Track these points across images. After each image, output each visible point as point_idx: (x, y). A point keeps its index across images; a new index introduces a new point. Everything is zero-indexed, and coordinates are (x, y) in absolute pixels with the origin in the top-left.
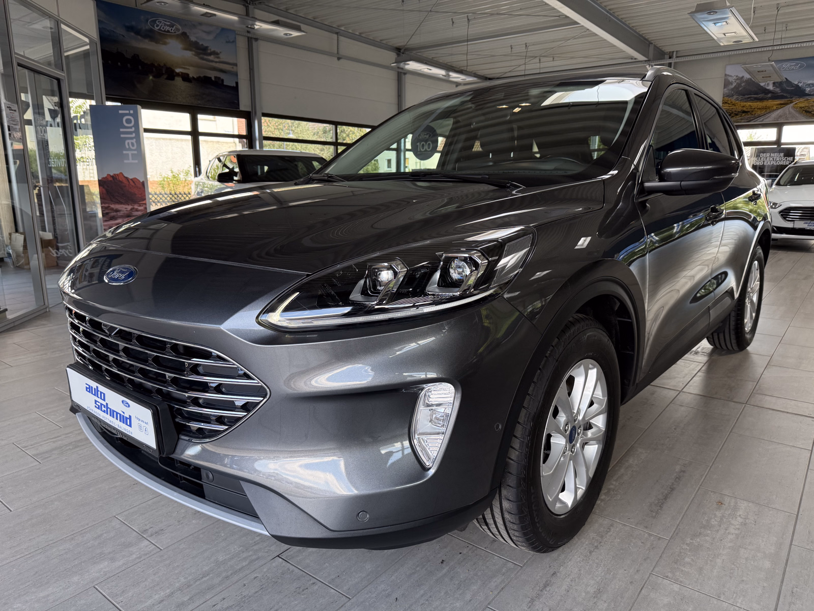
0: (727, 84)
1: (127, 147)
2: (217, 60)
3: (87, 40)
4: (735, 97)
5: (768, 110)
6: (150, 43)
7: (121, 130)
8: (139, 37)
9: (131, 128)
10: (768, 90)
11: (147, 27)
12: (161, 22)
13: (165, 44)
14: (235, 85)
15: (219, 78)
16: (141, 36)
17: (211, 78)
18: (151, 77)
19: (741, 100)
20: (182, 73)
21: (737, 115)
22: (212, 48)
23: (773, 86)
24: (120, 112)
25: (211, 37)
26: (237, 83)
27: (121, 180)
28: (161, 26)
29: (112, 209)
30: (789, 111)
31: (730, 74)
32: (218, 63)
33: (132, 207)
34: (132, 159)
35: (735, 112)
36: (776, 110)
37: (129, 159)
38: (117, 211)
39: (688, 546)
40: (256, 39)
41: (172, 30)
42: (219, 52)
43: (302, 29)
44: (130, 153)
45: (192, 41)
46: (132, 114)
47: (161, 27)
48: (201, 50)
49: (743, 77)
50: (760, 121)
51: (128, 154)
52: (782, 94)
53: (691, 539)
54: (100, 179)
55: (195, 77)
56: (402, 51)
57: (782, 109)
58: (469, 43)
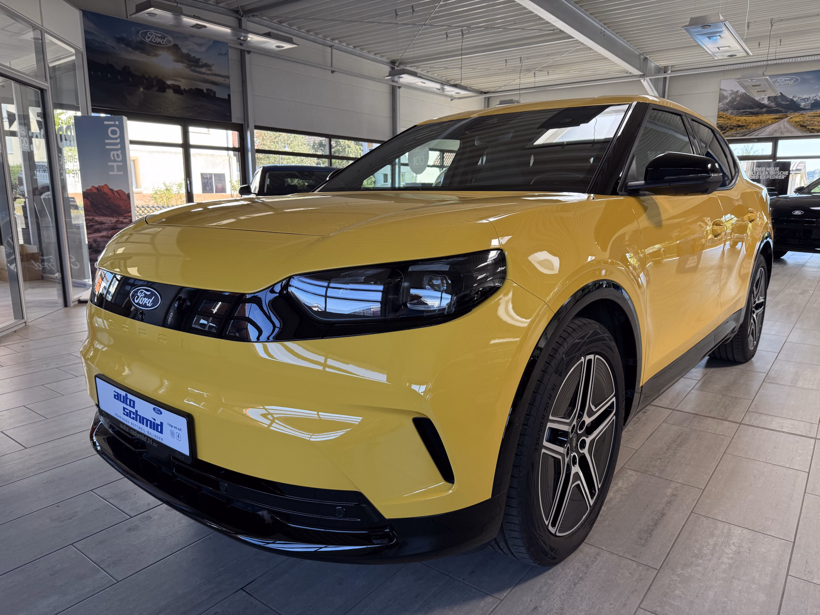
0: (722, 98)
1: (113, 158)
2: (209, 72)
3: (73, 51)
4: (730, 111)
5: (763, 124)
6: (141, 54)
7: (106, 141)
8: (130, 49)
9: (116, 139)
10: (763, 104)
11: (138, 39)
12: (152, 34)
13: (156, 55)
14: (227, 98)
15: (211, 90)
16: (132, 48)
17: (203, 90)
18: (142, 89)
19: (736, 115)
20: (172, 84)
21: (732, 129)
22: (204, 60)
23: (768, 101)
24: (106, 123)
25: (203, 49)
26: (229, 96)
27: (106, 192)
28: (153, 37)
29: (97, 222)
30: (784, 125)
31: (725, 89)
32: (210, 76)
33: (117, 219)
34: (118, 171)
35: (730, 127)
36: (771, 124)
37: (114, 171)
38: (101, 223)
39: (678, 577)
40: (249, 52)
41: (163, 42)
42: (211, 64)
43: (294, 42)
44: (115, 164)
45: (184, 53)
46: (117, 125)
47: (152, 39)
48: (193, 62)
49: (738, 91)
50: (755, 136)
51: (113, 166)
52: (777, 108)
53: (682, 570)
54: (84, 190)
55: (187, 89)
56: (397, 64)
57: (777, 123)
58: (463, 57)
